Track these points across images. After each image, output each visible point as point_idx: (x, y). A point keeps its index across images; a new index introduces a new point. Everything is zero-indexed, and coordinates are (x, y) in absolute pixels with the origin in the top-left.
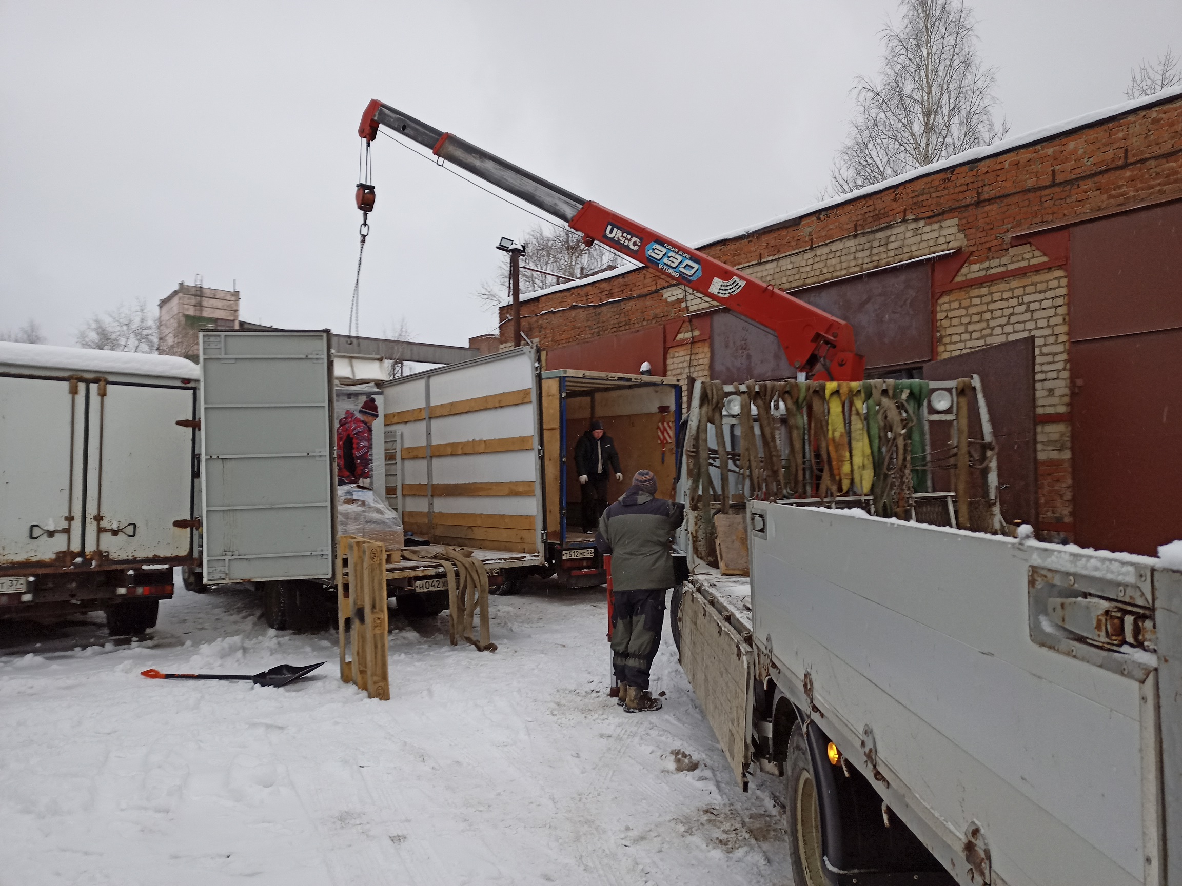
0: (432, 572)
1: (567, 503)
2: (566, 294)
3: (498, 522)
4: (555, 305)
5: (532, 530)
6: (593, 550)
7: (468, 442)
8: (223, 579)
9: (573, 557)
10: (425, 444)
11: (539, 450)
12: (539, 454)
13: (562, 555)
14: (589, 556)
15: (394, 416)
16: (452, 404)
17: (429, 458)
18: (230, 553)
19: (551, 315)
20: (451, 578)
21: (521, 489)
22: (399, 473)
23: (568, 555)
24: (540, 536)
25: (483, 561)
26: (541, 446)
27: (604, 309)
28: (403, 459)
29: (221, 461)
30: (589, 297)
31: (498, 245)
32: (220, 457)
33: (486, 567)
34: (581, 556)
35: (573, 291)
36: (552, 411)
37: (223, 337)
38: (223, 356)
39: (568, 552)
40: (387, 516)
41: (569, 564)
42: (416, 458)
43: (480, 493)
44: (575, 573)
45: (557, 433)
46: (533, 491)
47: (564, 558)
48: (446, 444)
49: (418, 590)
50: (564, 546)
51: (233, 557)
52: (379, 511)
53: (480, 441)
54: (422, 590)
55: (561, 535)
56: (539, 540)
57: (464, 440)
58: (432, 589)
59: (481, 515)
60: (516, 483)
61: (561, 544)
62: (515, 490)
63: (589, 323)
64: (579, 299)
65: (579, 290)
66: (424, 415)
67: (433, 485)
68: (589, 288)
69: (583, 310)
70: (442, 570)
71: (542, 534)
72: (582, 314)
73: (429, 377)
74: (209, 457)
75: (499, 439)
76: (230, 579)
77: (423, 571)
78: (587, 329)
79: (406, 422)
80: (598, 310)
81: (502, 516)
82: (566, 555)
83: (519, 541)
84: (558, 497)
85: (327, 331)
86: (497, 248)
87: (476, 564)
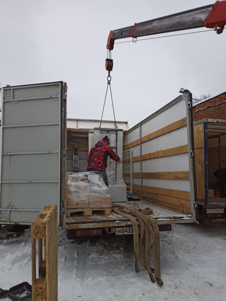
0: (124, 224)
1: (209, 184)
2: (206, 103)
3: (170, 193)
4: (201, 108)
5: (188, 200)
6: (223, 209)
7: (156, 152)
8: (7, 222)
9: (212, 212)
10: (140, 155)
11: (191, 153)
12: (191, 155)
13: (206, 211)
14: (221, 212)
15: (130, 145)
16: (149, 135)
17: (141, 161)
18: (10, 207)
19: (200, 112)
20: (135, 228)
21: (181, 176)
22: (131, 168)
23: (210, 211)
24: (193, 205)
25: (156, 219)
26: (193, 151)
27: (222, 105)
28: (133, 162)
29: (9, 156)
30: (216, 102)
31: (180, 91)
32: (8, 154)
33: (158, 222)
34: (217, 212)
35: (208, 101)
36: (200, 139)
37: (12, 90)
38: (12, 100)
39: (210, 209)
40: (103, 189)
41: (210, 215)
42: (137, 161)
43: (161, 178)
44: (213, 221)
45: (203, 150)
46: (188, 177)
47: (208, 212)
48: (147, 154)
49: (117, 233)
50: (208, 206)
51: (12, 210)
52: (98, 185)
53: (161, 151)
54: (119, 234)
55: (206, 200)
56: (192, 207)
57: (154, 152)
58: (125, 233)
59: (161, 188)
60: (178, 173)
61: (206, 206)
62: (177, 177)
63: (216, 112)
64: (211, 104)
65: (211, 100)
66: (139, 142)
67: (142, 173)
68: (216, 98)
69: (213, 107)
70: (130, 223)
71: (194, 204)
72: (213, 109)
73: (141, 125)
74: (3, 154)
75: (169, 149)
76: (10, 222)
77: (118, 223)
78: (215, 114)
79: (134, 147)
80: (220, 106)
81: (172, 190)
82: (209, 211)
83: (181, 206)
84: (204, 181)
85: (62, 82)
86: (179, 92)
87: (152, 220)
